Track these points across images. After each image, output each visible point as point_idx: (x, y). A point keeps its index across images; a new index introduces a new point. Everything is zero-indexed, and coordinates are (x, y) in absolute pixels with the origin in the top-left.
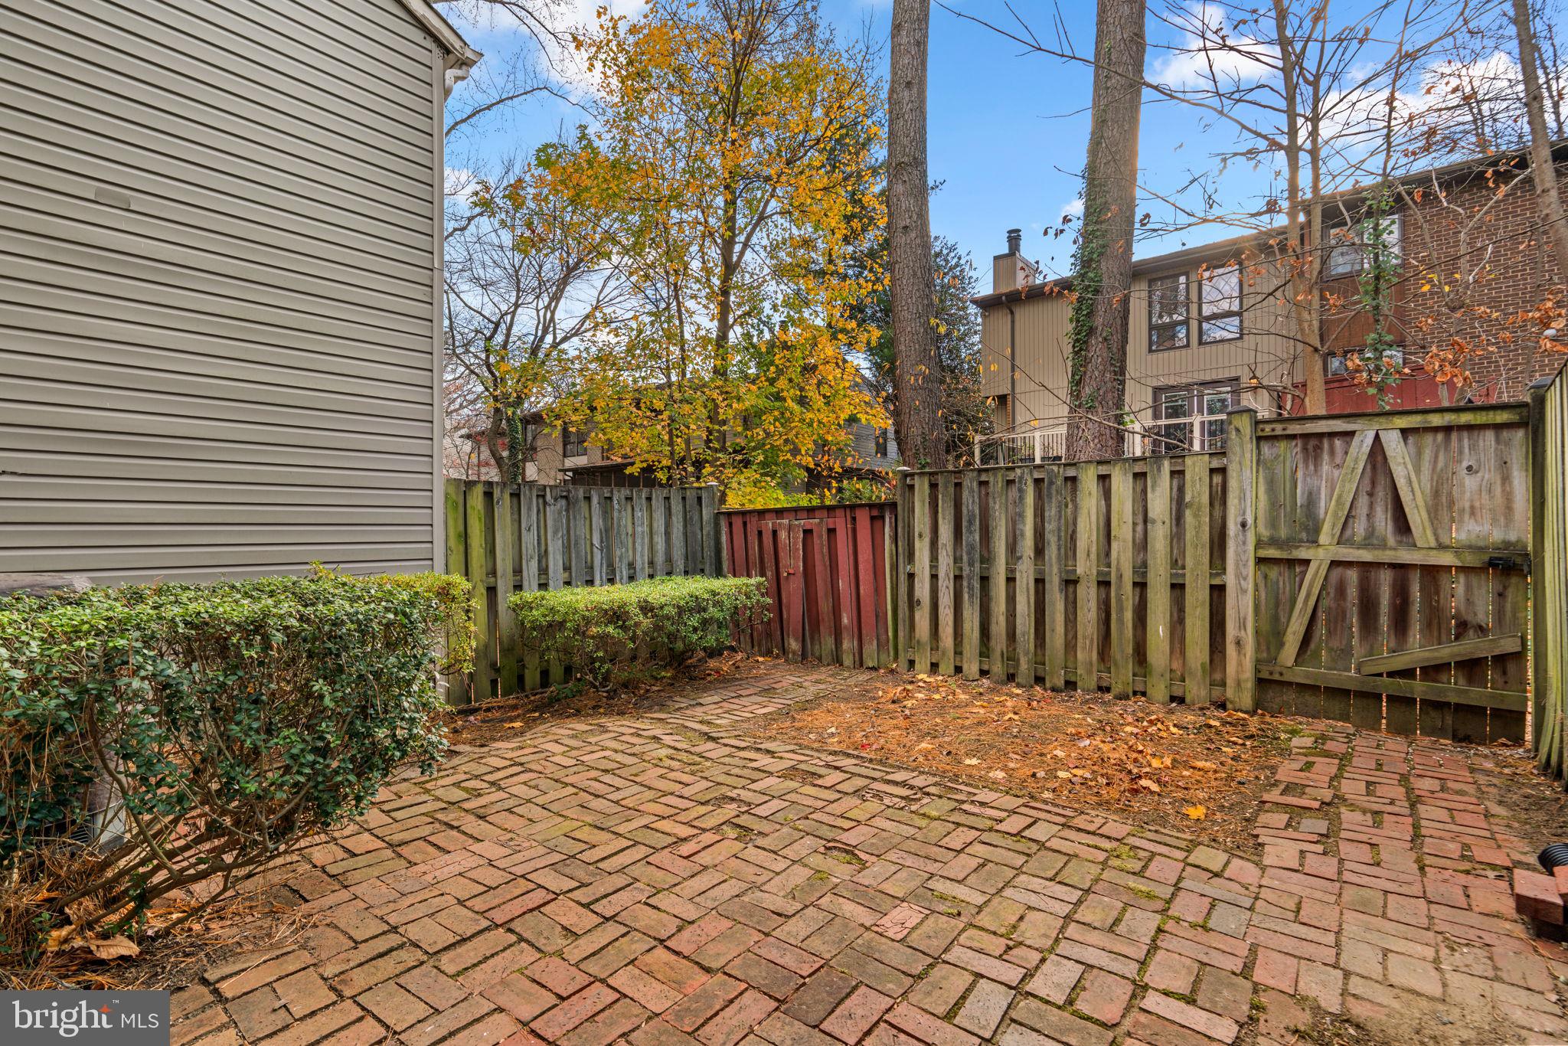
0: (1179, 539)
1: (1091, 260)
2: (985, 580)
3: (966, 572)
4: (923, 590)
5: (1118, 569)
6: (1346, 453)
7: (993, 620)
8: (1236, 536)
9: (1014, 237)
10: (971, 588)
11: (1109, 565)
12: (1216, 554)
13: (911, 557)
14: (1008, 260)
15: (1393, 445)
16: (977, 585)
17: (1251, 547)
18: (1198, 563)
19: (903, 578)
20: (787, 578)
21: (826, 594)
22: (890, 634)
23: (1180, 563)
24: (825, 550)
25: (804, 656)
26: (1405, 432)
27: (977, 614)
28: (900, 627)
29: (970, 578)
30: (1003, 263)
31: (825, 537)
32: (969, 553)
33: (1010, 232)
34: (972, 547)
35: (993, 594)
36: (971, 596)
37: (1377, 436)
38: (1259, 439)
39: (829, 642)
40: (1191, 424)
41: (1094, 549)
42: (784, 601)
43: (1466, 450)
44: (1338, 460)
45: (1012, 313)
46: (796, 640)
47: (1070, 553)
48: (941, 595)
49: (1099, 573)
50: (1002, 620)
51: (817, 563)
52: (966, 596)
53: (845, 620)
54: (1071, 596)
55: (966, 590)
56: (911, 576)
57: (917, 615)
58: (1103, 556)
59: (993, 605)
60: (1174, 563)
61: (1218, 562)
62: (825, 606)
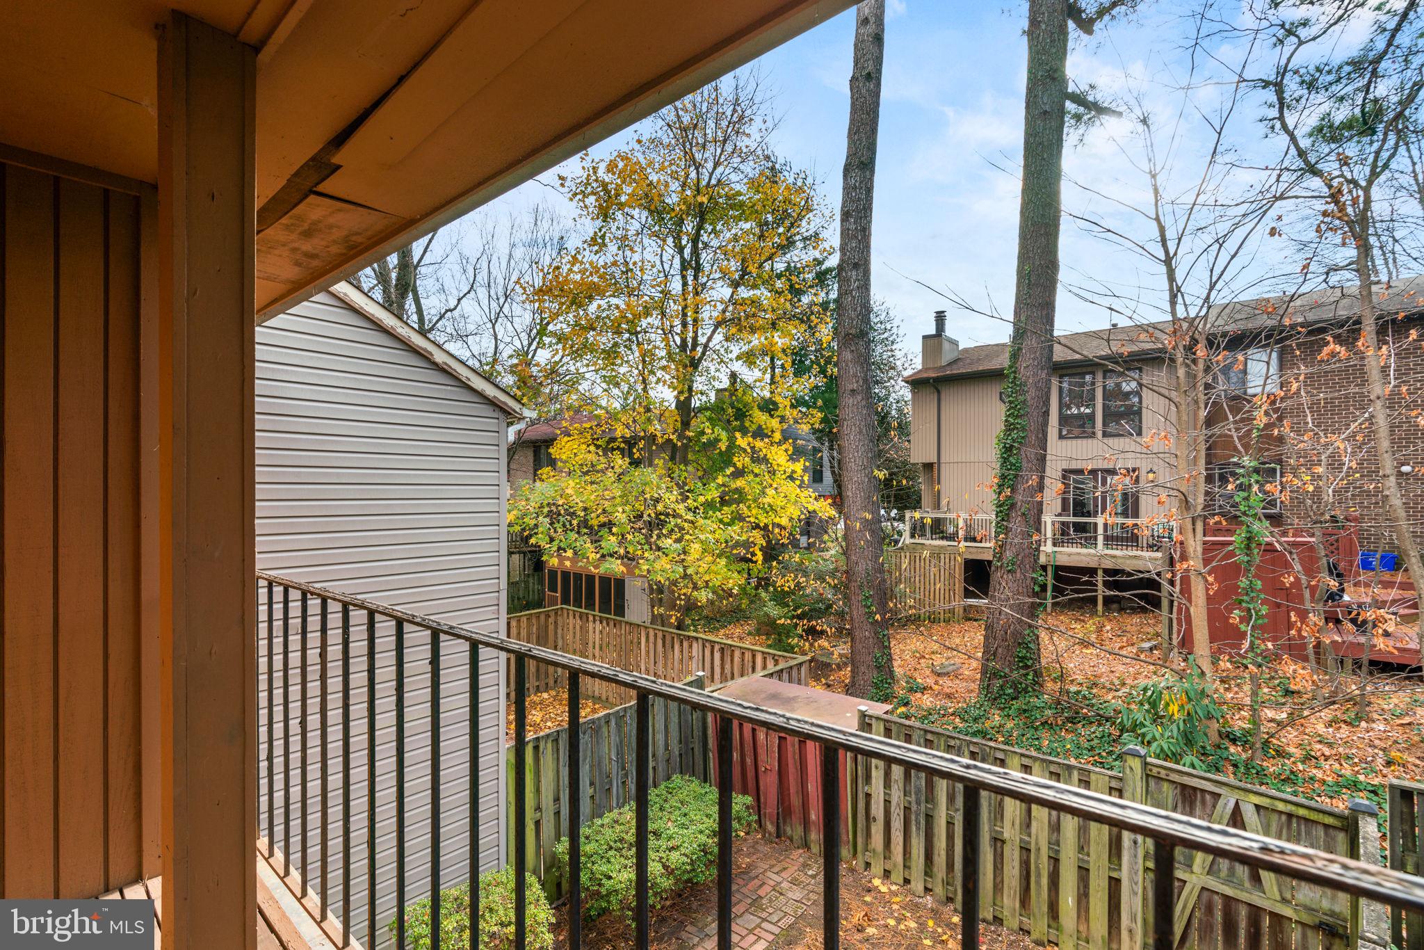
0: (1085, 832)
1: (1012, 446)
2: (929, 818)
3: (914, 807)
4: (877, 810)
5: (1037, 843)
6: (1214, 807)
7: (936, 852)
8: (1130, 848)
9: (940, 318)
10: (918, 823)
11: (1029, 835)
12: (1113, 851)
13: (868, 778)
14: (935, 341)
15: (1249, 814)
16: (923, 822)
17: (1140, 861)
18: (1099, 857)
19: (861, 796)
20: (765, 772)
21: (797, 792)
22: (851, 837)
23: (1086, 850)
24: (797, 757)
25: (778, 836)
26: (1258, 807)
27: (922, 845)
28: (859, 834)
29: (917, 815)
30: (929, 342)
31: (797, 746)
32: (916, 794)
33: (937, 313)
34: (918, 792)
35: (936, 831)
36: (918, 829)
37: (1237, 803)
38: (1148, 775)
39: (798, 831)
40: (1096, 524)
41: (1017, 822)
42: (762, 788)
43: (1303, 834)
44: (1208, 811)
45: (939, 392)
46: (772, 823)
47: (999, 817)
48: (893, 819)
49: (1021, 840)
50: (943, 853)
51: (790, 765)
52: (914, 828)
53: (813, 817)
54: (999, 850)
55: (913, 822)
56: (868, 796)
57: (874, 829)
58: (1024, 827)
59: (935, 839)
60: (1081, 849)
61: (1115, 859)
62: (796, 801)
